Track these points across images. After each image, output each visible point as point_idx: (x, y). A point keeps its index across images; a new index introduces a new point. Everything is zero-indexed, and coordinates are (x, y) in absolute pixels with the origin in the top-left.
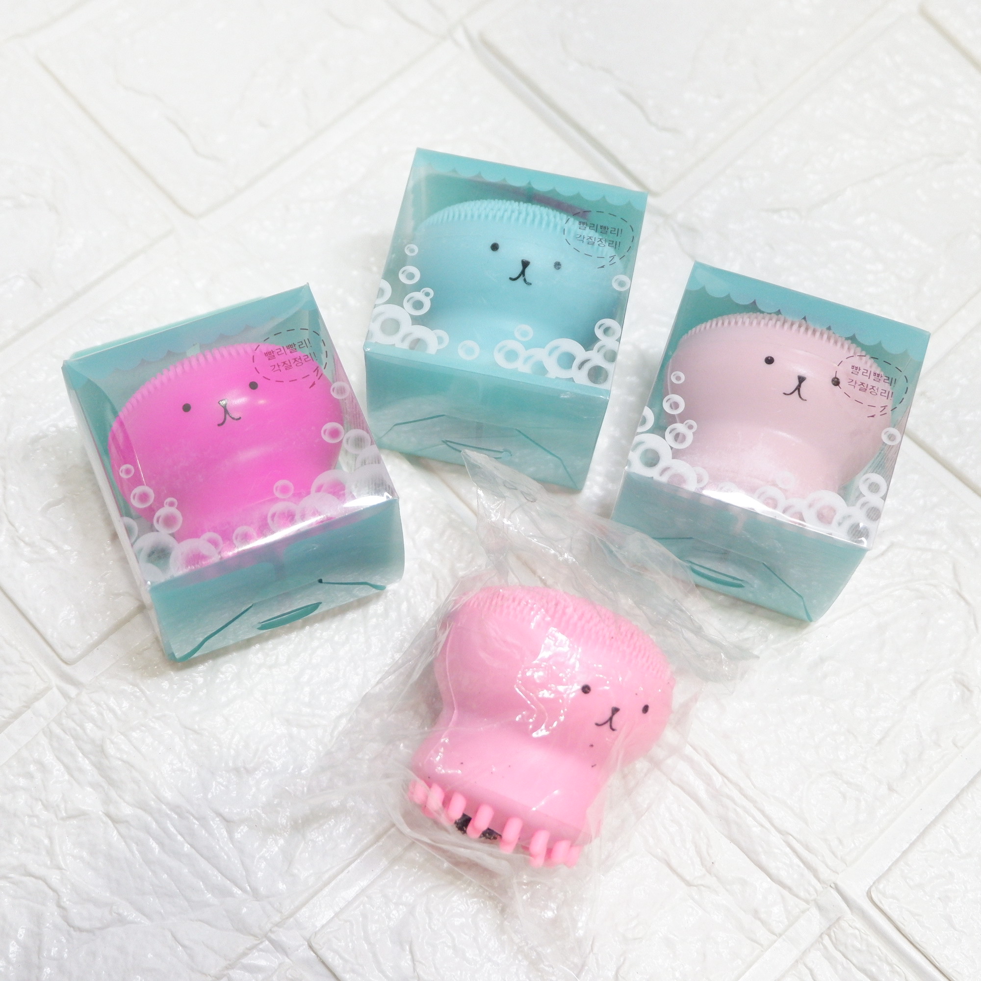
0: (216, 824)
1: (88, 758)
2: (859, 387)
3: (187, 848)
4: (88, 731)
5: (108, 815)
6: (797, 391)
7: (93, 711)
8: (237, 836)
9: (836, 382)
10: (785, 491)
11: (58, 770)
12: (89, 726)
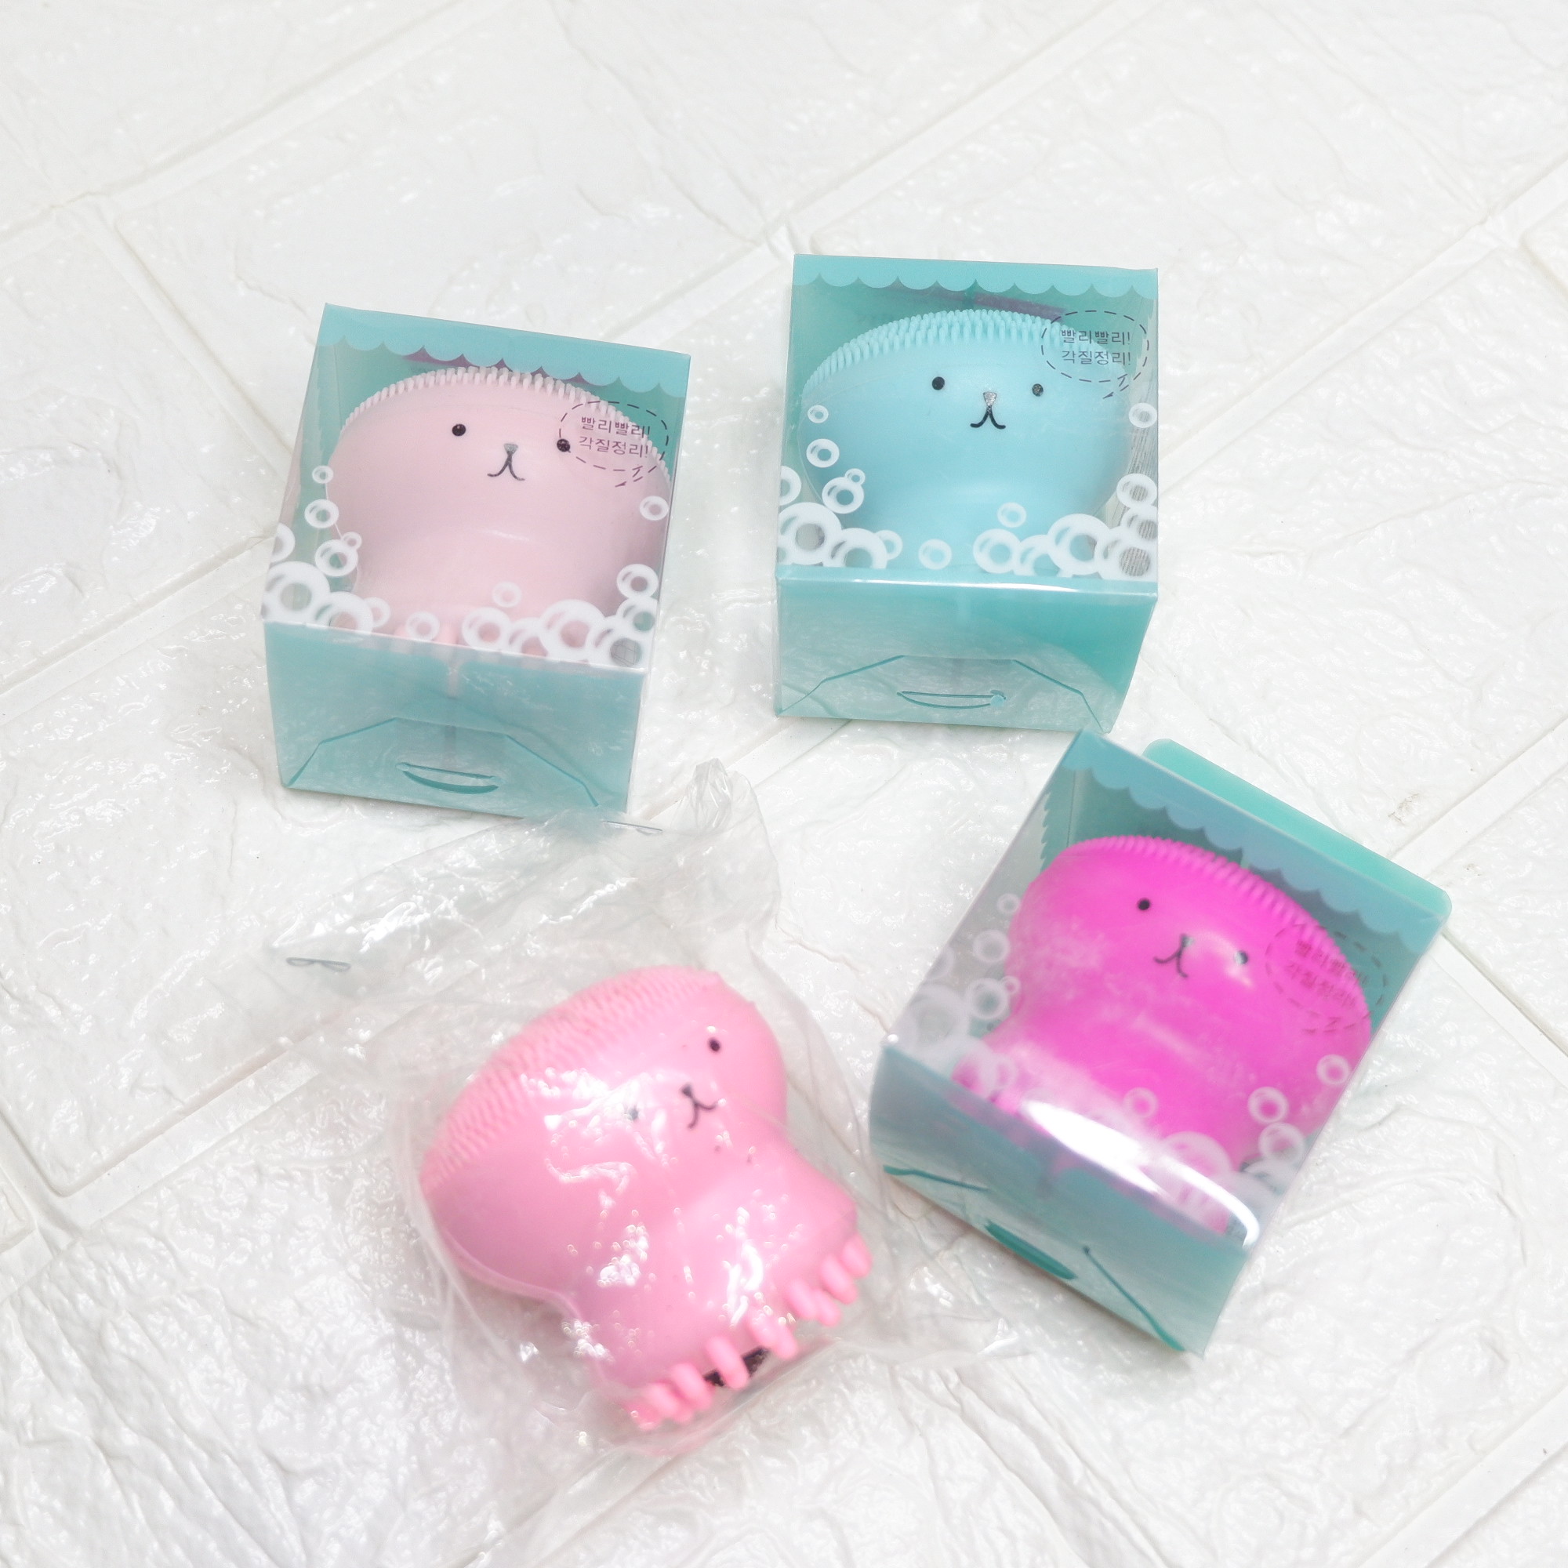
0: (267, 1473)
1: (77, 1350)
2: (596, 447)
3: (218, 1510)
4: (81, 1307)
5: (100, 1445)
6: (507, 468)
7: (91, 1275)
8: (298, 1498)
9: (564, 446)
10: (507, 611)
11: (29, 1365)
12: (82, 1297)
